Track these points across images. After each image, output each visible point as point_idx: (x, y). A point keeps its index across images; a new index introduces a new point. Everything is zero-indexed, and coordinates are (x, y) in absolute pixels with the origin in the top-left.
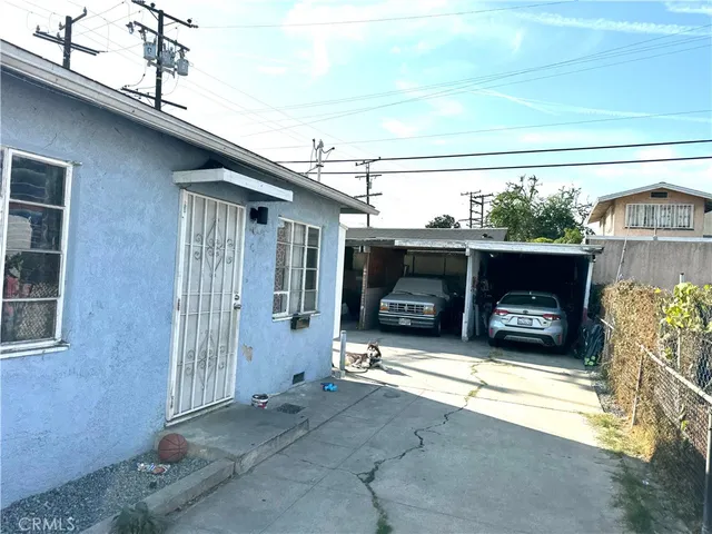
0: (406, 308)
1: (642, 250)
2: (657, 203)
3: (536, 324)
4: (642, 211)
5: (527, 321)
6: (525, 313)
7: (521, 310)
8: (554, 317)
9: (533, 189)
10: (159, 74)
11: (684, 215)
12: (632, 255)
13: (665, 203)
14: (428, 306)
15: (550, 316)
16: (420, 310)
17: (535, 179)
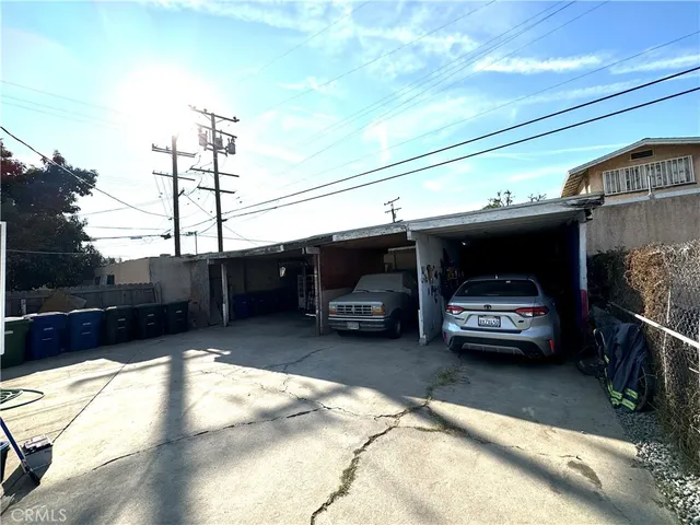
0: (353, 309)
1: (636, 212)
2: (641, 165)
3: (506, 324)
4: (622, 176)
5: (492, 320)
6: (488, 309)
7: (481, 305)
8: (535, 311)
9: (508, 201)
10: (215, 156)
11: (678, 169)
12: (623, 219)
13: (652, 161)
14: (376, 305)
15: (528, 309)
16: (367, 311)
17: (509, 193)
